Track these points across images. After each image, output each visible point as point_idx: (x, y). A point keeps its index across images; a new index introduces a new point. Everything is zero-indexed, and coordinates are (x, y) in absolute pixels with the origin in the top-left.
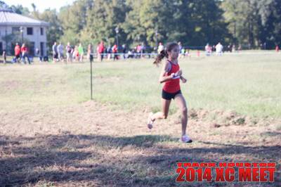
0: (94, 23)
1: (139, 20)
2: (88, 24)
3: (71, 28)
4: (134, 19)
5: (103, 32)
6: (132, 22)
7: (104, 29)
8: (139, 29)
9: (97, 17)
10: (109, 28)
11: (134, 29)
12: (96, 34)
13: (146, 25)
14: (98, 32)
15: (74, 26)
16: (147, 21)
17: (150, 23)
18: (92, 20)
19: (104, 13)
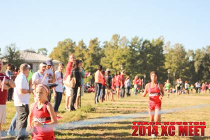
1: (111, 64)
6: (106, 65)
16: (118, 65)
19: (84, 58)
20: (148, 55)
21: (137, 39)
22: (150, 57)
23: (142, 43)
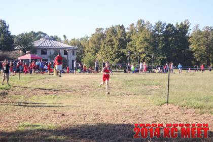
0: (106, 49)
1: (135, 48)
2: (101, 50)
3: (90, 51)
4: (132, 47)
5: (111, 55)
6: (131, 49)
7: (112, 53)
8: (135, 53)
9: (108, 45)
10: (115, 52)
11: (132, 53)
12: (107, 56)
13: (140, 51)
14: (108, 55)
15: (92, 50)
16: (141, 48)
17: (142, 49)
18: (104, 47)
19: (113, 43)
20: (170, 38)
21: (161, 24)
22: (172, 40)
23: (165, 27)
